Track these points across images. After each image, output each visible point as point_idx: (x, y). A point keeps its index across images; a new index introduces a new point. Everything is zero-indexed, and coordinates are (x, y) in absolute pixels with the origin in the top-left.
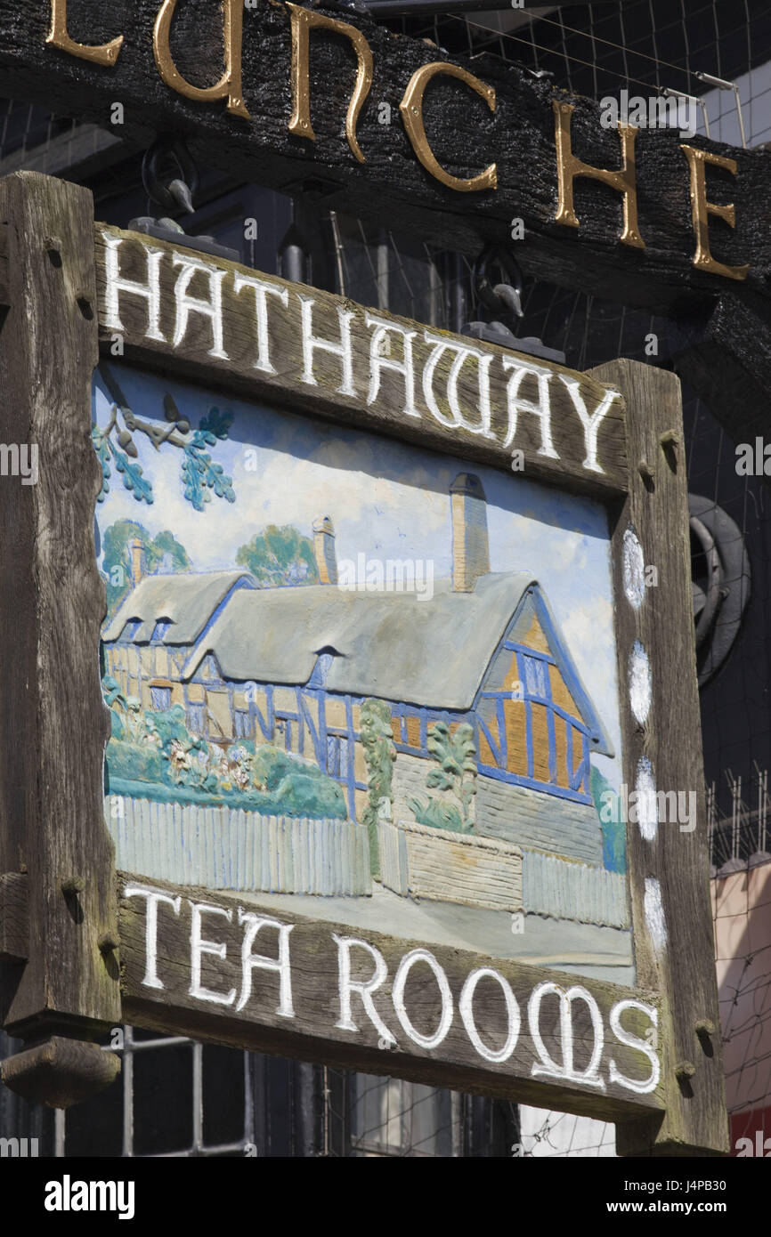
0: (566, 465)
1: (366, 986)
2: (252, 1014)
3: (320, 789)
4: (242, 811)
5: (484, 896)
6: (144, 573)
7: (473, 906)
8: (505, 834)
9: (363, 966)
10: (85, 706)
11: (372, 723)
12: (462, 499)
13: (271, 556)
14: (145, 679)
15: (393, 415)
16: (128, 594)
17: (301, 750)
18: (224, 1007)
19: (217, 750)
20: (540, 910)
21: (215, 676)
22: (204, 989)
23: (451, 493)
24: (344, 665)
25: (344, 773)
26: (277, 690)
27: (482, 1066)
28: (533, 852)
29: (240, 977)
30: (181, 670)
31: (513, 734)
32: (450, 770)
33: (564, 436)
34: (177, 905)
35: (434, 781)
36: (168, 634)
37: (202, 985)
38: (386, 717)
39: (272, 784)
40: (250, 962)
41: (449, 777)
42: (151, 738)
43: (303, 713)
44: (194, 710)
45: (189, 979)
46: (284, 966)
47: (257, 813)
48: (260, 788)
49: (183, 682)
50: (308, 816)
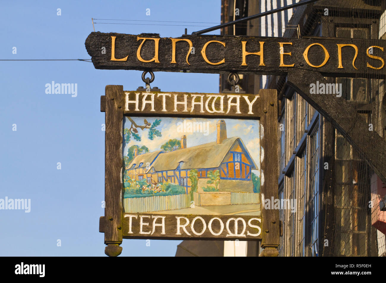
0: (243, 114)
1: (184, 226)
2: (155, 235)
3: (179, 189)
4: (159, 196)
5: (221, 203)
6: (137, 155)
7: (217, 205)
8: (227, 190)
9: (183, 222)
10: (116, 184)
11: (192, 174)
12: (219, 125)
13: (169, 146)
14: (137, 175)
15: (197, 113)
16: (134, 159)
17: (174, 182)
18: (148, 235)
19: (154, 185)
20: (235, 204)
21: (154, 171)
22: (143, 232)
23: (217, 125)
24: (186, 164)
25: (185, 185)
26: (169, 172)
27: (213, 237)
28: (234, 192)
29: (152, 228)
30: (146, 172)
31: (230, 170)
33: (243, 108)
34: (136, 217)
35: (209, 182)
36: (143, 165)
38: (196, 172)
39: (167, 190)
40: (154, 225)
41: (212, 181)
42: (137, 186)
43: (175, 175)
44: (148, 179)
45: (139, 231)
46: (163, 225)
47: (163, 196)
48: (164, 191)
49: (146, 174)
50: (175, 195)
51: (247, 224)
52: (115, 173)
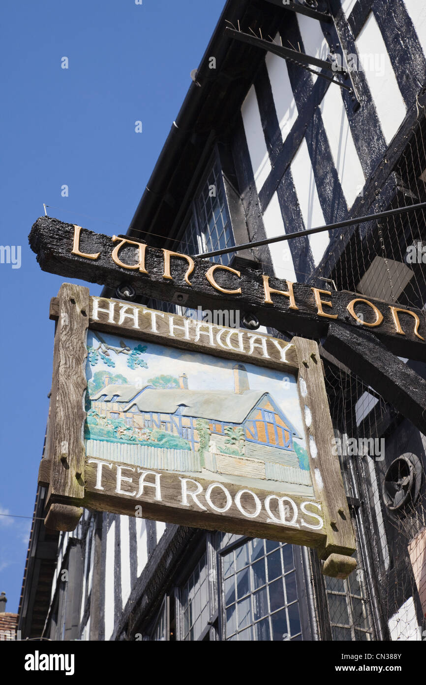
0: (274, 360)
1: (193, 493)
2: (143, 499)
3: (179, 442)
4: (146, 447)
5: (249, 474)
6: (109, 384)
7: (245, 477)
8: (257, 457)
9: (192, 487)
10: (75, 410)
11: (201, 425)
12: (238, 370)
13: (161, 382)
14: (109, 411)
15: (205, 344)
16: (103, 388)
18: (131, 496)
19: (137, 430)
20: (273, 479)
21: (137, 411)
22: (122, 491)
23: (233, 369)
24: (189, 409)
25: (190, 437)
26: (162, 415)
27: (245, 518)
28: (270, 463)
29: (138, 488)
30: (123, 409)
31: (260, 431)
32: (233, 439)
33: (272, 353)
34: (111, 466)
35: (228, 442)
36: (118, 399)
37: (121, 490)
38: (207, 423)
39: (160, 440)
40: (142, 484)
41: (234, 441)
42: (109, 426)
43: (173, 421)
44: (128, 420)
45: (115, 488)
46: (158, 485)
47: (153, 447)
48: (154, 441)
49: (124, 412)
50: (174, 449)
51: (299, 509)
52: (74, 396)
